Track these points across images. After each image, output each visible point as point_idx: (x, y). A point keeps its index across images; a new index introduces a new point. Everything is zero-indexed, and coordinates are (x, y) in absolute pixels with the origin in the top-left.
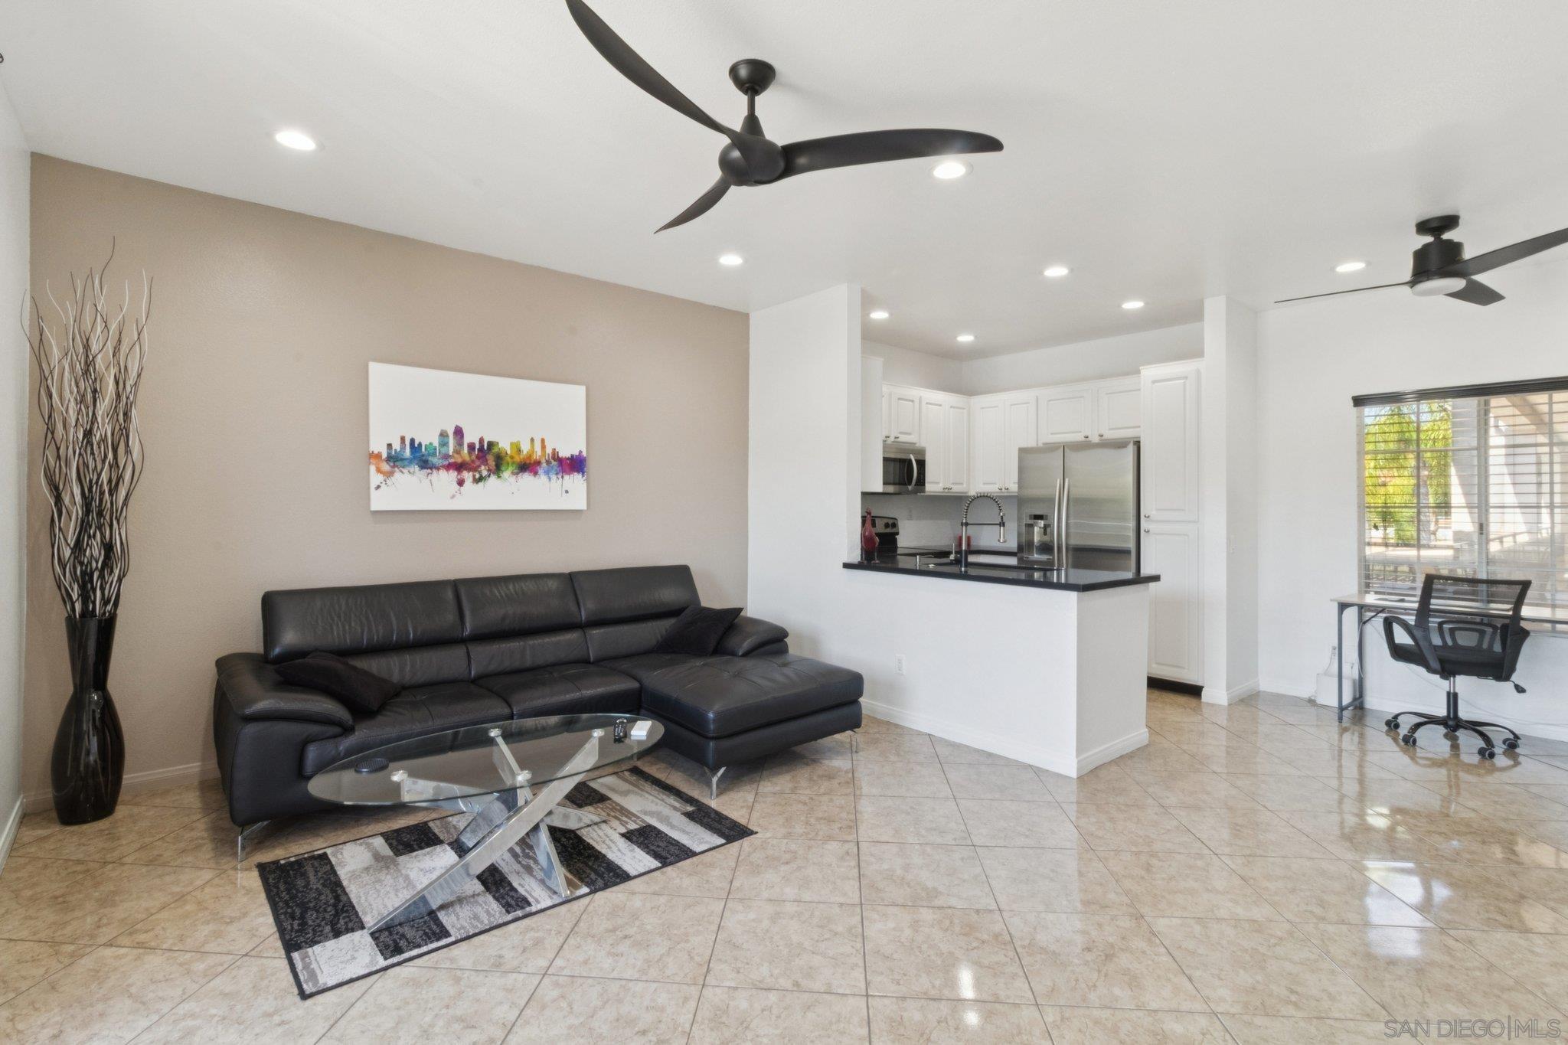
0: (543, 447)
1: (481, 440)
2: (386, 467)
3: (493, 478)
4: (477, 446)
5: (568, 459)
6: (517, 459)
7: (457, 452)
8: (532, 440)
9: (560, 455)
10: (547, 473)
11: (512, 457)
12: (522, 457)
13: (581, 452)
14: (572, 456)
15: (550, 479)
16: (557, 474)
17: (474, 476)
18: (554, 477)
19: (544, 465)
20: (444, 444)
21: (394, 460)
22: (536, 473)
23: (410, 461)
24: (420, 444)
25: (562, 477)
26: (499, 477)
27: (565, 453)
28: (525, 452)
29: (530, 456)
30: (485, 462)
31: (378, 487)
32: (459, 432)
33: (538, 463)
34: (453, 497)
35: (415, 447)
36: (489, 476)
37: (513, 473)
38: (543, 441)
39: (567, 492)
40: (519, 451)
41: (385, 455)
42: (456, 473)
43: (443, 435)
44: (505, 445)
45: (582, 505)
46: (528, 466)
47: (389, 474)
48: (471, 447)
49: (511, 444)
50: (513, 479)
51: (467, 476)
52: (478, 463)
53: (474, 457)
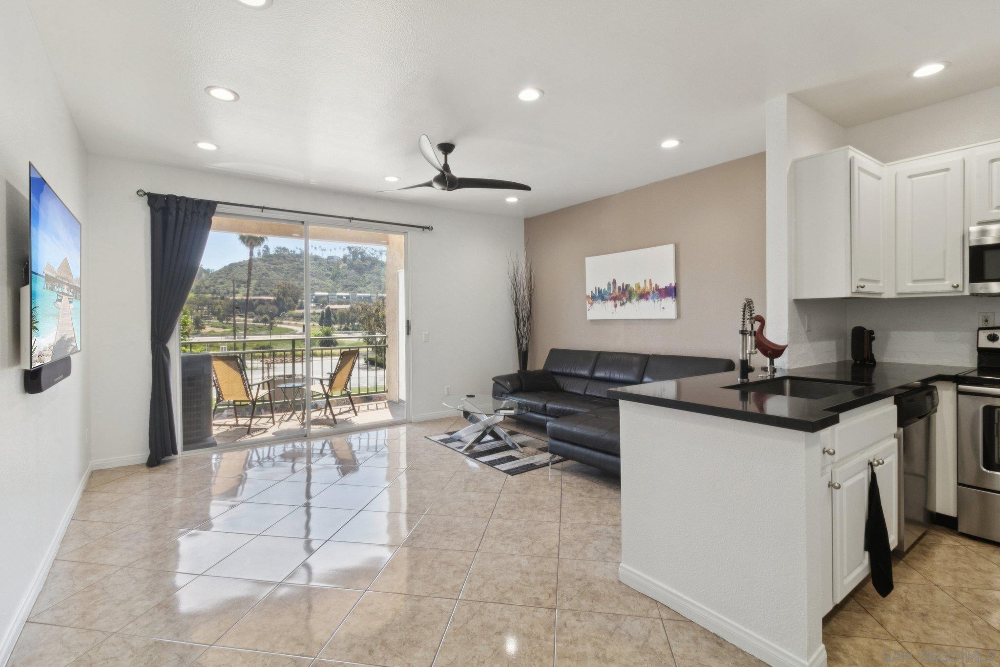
0: (651, 284)
1: (623, 284)
2: (591, 301)
3: (628, 303)
4: (622, 288)
5: (664, 289)
6: (639, 292)
7: (614, 291)
8: (645, 281)
9: (659, 288)
10: (653, 298)
11: (636, 291)
12: (640, 291)
13: (671, 284)
14: (666, 287)
15: (654, 301)
16: (658, 298)
17: (621, 302)
18: (656, 300)
19: (651, 294)
20: (609, 288)
21: (594, 298)
22: (647, 299)
23: (598, 297)
24: (601, 290)
25: (661, 300)
26: (631, 302)
27: (662, 286)
28: (642, 288)
29: (644, 290)
30: (625, 296)
31: (589, 310)
32: (614, 282)
33: (648, 293)
34: (613, 313)
35: (600, 292)
36: (626, 302)
37: (638, 300)
38: (650, 280)
39: (663, 308)
40: (639, 287)
41: (590, 296)
42: (614, 302)
43: (609, 284)
44: (633, 286)
45: (673, 315)
46: (644, 296)
47: (592, 304)
48: (619, 288)
49: (636, 284)
50: (636, 303)
51: (618, 302)
52: (622, 296)
53: (620, 293)
